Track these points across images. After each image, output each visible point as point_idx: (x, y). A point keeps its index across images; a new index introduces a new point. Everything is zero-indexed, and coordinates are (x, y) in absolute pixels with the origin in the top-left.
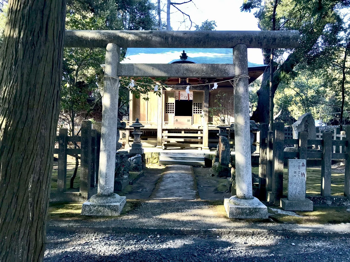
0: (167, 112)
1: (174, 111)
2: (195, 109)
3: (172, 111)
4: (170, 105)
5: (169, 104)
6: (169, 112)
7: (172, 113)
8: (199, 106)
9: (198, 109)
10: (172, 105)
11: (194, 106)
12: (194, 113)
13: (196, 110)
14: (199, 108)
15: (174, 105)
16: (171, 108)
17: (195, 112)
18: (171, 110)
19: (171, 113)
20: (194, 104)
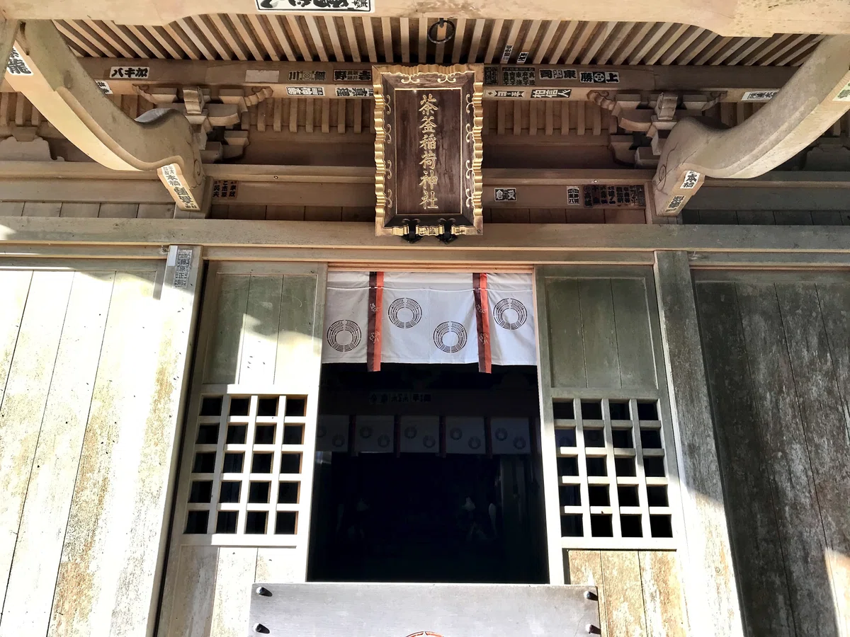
0: (198, 524)
1: (303, 507)
2: (583, 480)
3: (272, 507)
4: (252, 419)
5: (240, 405)
6: (227, 523)
7: (270, 535)
8: (622, 439)
9: (612, 480)
10: (280, 419)
11: (565, 438)
12: (571, 526)
13: (599, 495)
14: (625, 467)
15: (310, 420)
16: (262, 463)
17: (585, 510)
18: (260, 492)
19: (256, 523)
20: (562, 409)
